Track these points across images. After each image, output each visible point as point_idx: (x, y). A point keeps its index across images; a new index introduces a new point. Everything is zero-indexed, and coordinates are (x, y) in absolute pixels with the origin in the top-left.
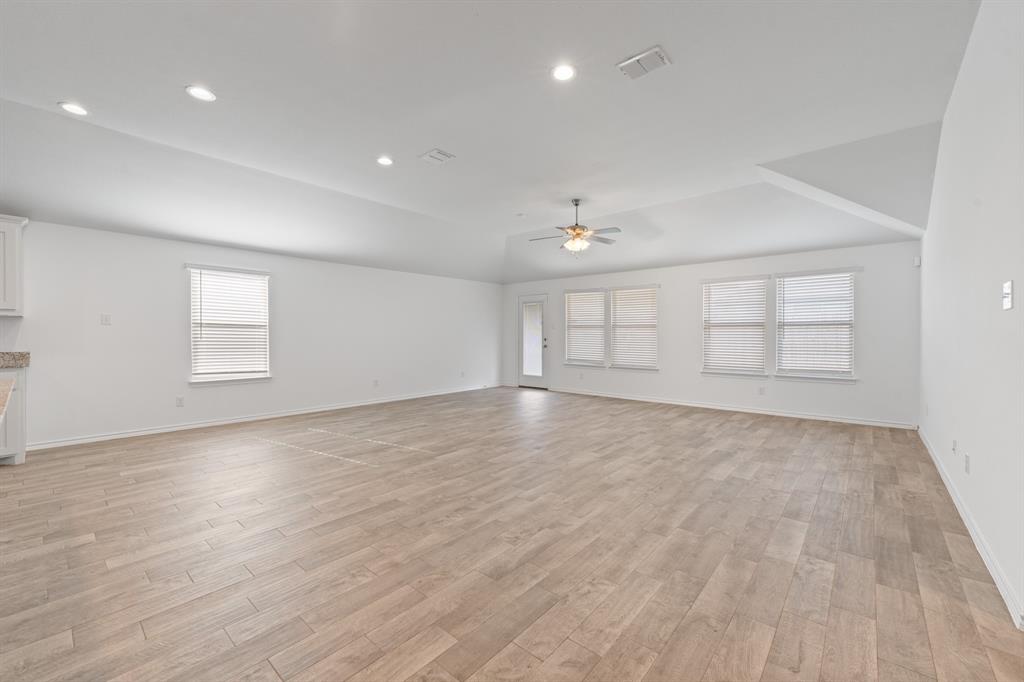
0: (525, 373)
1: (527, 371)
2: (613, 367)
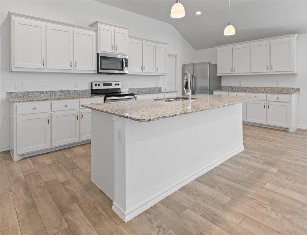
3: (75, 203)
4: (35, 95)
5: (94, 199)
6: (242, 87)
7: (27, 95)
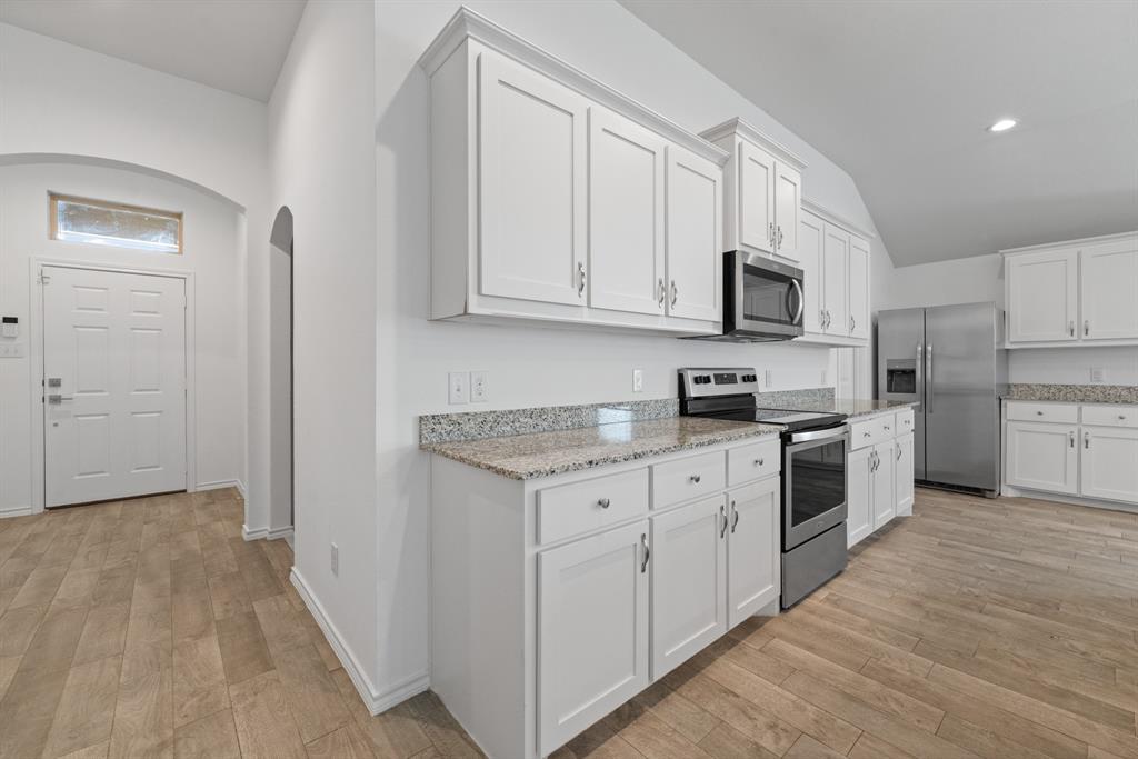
4: (517, 425)
6: (1104, 387)
7: (491, 427)
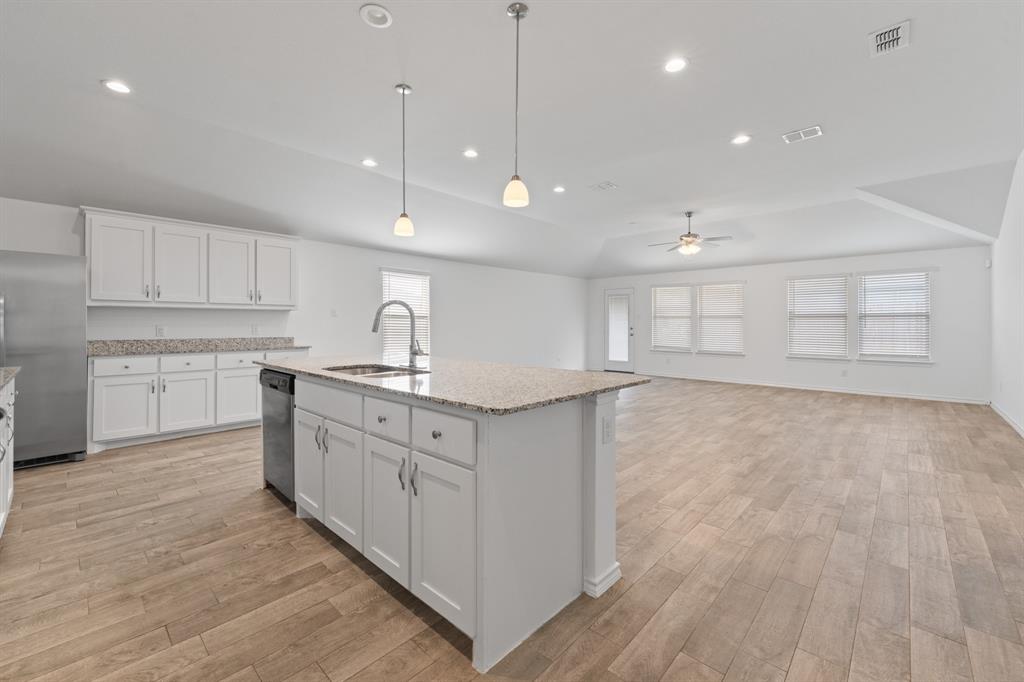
0: (611, 358)
1: (612, 357)
2: (700, 353)
3: (606, 671)
5: (578, 634)
